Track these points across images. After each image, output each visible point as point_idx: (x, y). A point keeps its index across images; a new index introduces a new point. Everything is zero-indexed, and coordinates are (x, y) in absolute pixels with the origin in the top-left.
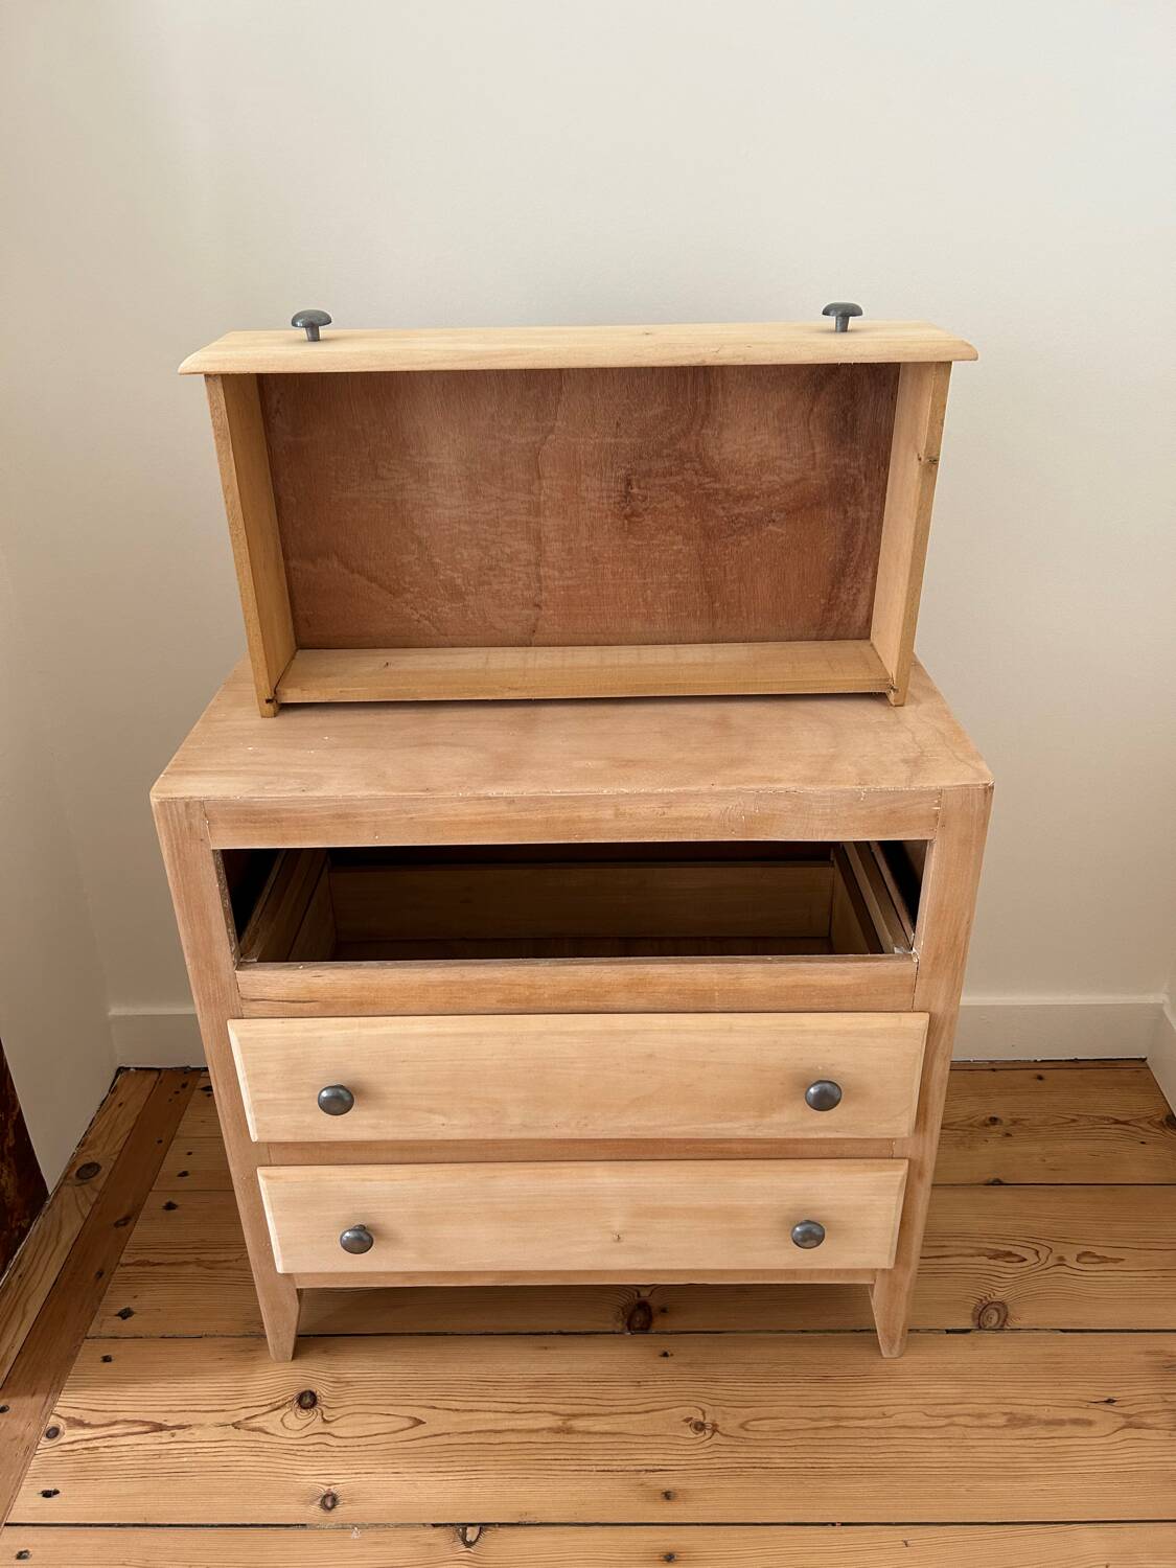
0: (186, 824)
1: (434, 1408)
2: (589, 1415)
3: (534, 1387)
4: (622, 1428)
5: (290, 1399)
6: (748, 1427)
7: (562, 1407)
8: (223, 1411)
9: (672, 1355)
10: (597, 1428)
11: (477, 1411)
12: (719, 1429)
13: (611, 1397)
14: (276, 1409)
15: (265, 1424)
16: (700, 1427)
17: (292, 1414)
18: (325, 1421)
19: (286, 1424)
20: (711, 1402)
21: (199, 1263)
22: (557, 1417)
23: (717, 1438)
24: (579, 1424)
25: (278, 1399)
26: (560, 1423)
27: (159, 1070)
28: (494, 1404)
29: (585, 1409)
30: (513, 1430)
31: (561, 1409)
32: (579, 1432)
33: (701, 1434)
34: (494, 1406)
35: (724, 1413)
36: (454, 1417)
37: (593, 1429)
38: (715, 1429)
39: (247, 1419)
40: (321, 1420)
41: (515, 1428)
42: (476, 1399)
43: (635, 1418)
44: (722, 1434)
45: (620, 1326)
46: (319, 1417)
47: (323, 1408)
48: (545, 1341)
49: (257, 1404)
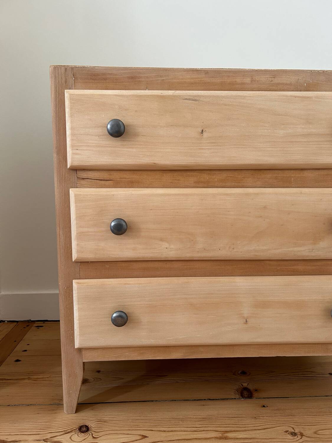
0: (64, 79)
1: (152, 430)
2: (234, 431)
3: (201, 421)
4: (254, 436)
5: (75, 428)
6: (318, 433)
7: (219, 428)
8: (39, 434)
9: (267, 406)
10: (241, 436)
11: (175, 431)
12: (304, 434)
13: (243, 423)
14: (67, 433)
15: (62, 440)
16: (294, 434)
17: (76, 435)
18: (94, 438)
19: (73, 439)
20: (295, 424)
21: (29, 379)
22: (217, 433)
23: (304, 438)
24: (230, 435)
25: (69, 429)
26: (220, 435)
27: (17, 322)
28: (184, 428)
29: (233, 429)
30: (196, 439)
31: (219, 429)
32: (232, 438)
33: (296, 437)
34: (183, 429)
35: (303, 428)
36: (164, 434)
37: (238, 437)
38: (302, 435)
39: (51, 437)
40: (92, 437)
41: (196, 437)
42: (174, 426)
43: (258, 432)
44: (306, 437)
45: (237, 396)
46: (91, 436)
47: (93, 432)
48: (203, 403)
49: (57, 431)
